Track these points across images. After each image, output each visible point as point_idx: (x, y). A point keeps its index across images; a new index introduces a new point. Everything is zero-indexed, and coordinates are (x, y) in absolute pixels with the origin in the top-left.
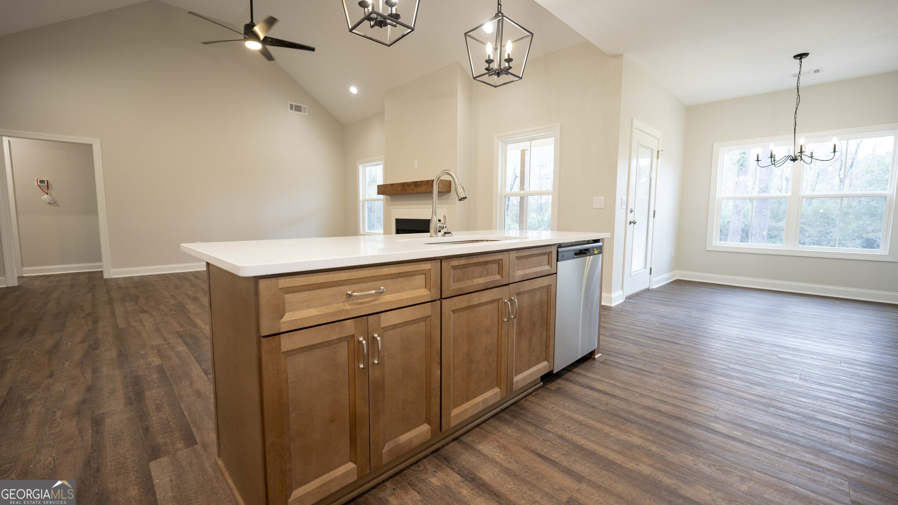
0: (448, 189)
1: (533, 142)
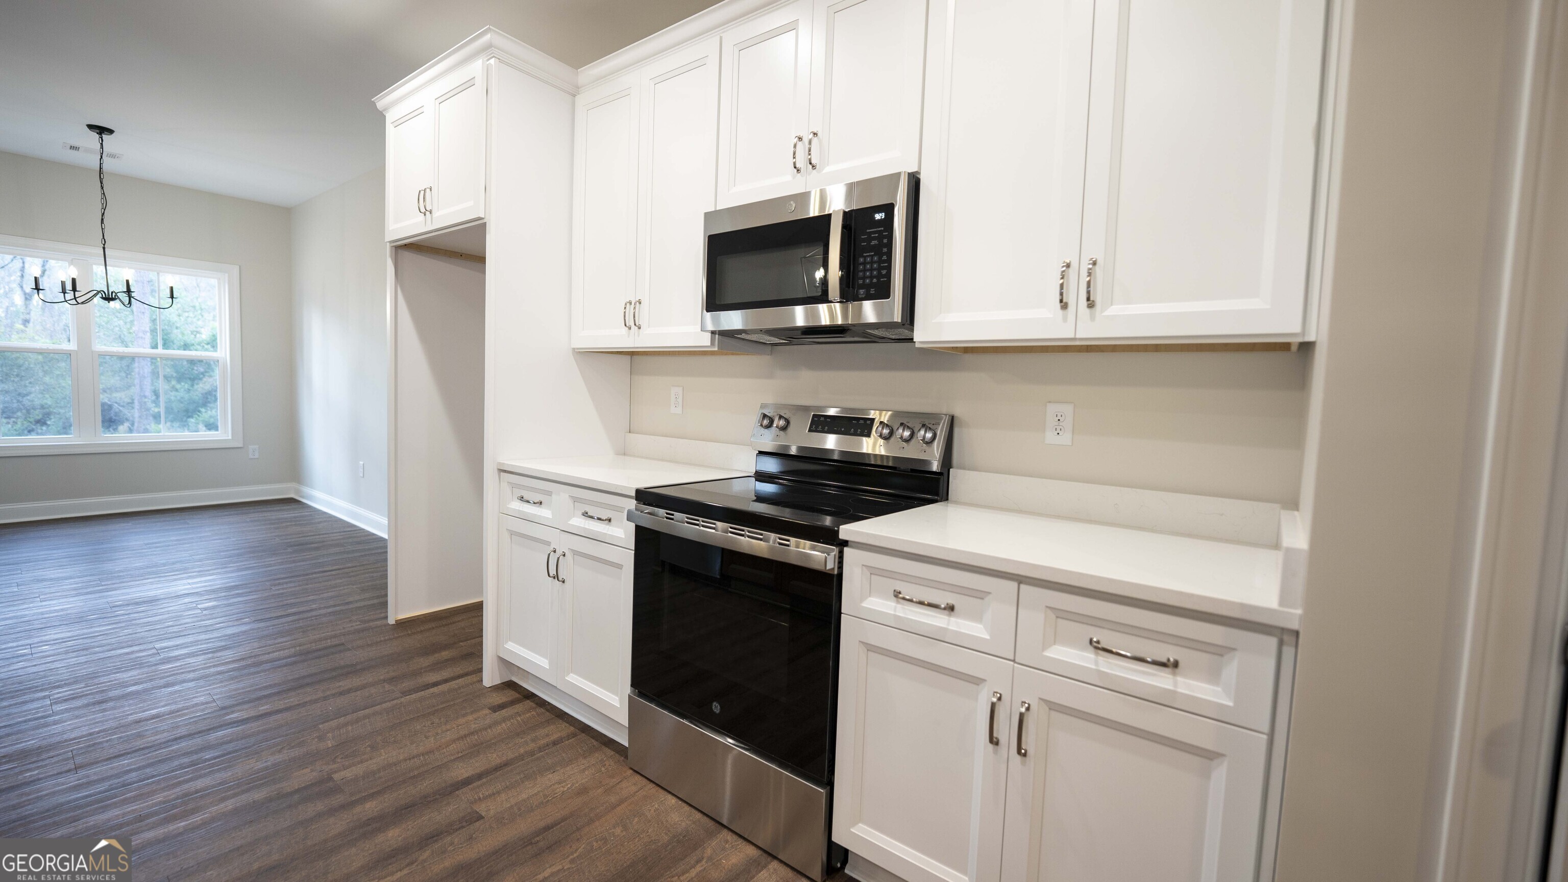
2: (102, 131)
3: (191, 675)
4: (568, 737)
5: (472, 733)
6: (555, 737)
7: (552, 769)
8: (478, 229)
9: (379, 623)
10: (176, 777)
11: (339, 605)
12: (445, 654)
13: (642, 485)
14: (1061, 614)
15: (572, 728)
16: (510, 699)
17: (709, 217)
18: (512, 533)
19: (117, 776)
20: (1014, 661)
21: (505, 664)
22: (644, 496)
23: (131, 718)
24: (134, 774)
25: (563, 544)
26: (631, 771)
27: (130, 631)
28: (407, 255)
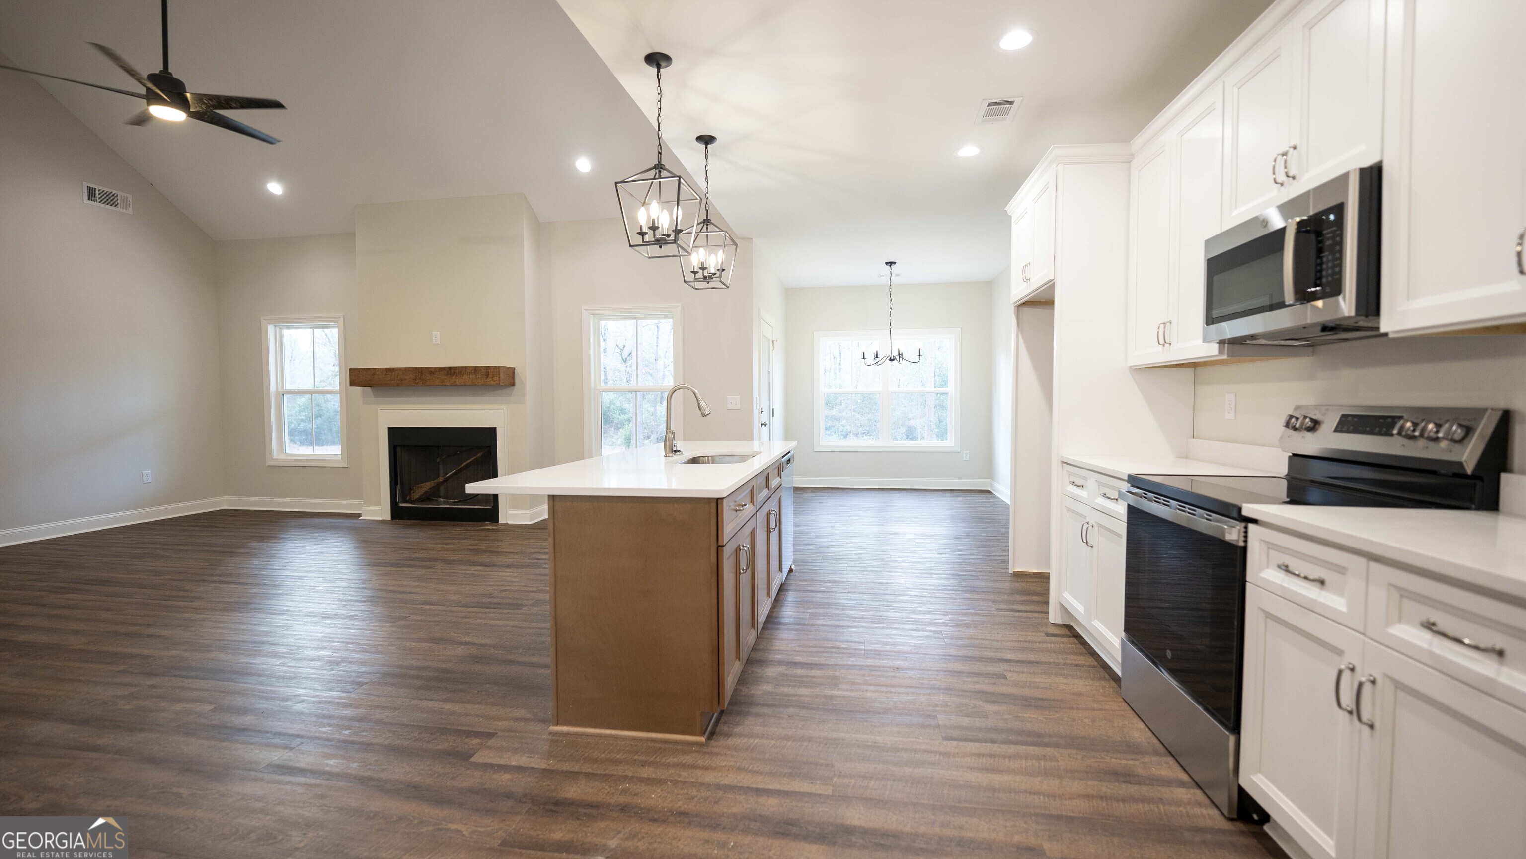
0: (512, 381)
1: (639, 322)
2: (891, 264)
3: (900, 571)
4: (1089, 666)
5: (1026, 642)
6: (1080, 663)
7: (1065, 676)
8: (1050, 287)
9: (1003, 570)
10: (880, 608)
11: (985, 556)
12: (1035, 598)
13: (1133, 472)
14: (1405, 593)
15: (1096, 663)
16: (1063, 634)
17: (1208, 243)
18: (1069, 510)
19: (860, 600)
20: (1364, 634)
21: (1064, 610)
22: (1134, 481)
23: (871, 580)
24: (866, 602)
25: (1094, 518)
26: (1122, 700)
27: (883, 545)
28: (1026, 310)
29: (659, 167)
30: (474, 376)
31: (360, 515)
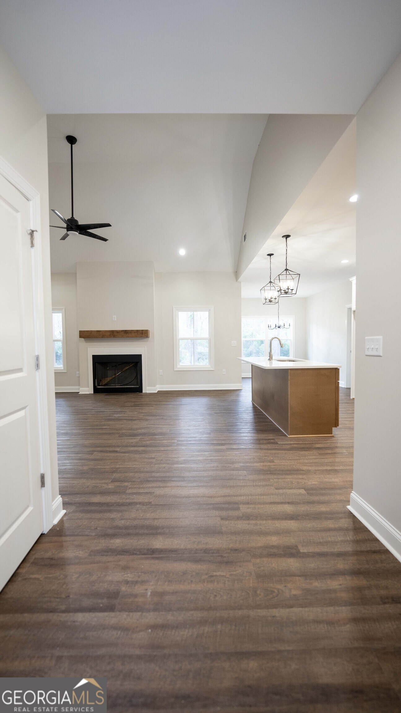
29: (286, 270)
30: (137, 334)
31: (79, 392)
